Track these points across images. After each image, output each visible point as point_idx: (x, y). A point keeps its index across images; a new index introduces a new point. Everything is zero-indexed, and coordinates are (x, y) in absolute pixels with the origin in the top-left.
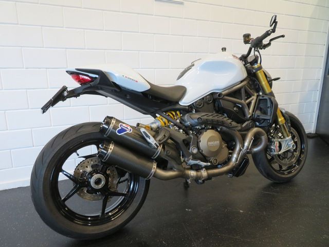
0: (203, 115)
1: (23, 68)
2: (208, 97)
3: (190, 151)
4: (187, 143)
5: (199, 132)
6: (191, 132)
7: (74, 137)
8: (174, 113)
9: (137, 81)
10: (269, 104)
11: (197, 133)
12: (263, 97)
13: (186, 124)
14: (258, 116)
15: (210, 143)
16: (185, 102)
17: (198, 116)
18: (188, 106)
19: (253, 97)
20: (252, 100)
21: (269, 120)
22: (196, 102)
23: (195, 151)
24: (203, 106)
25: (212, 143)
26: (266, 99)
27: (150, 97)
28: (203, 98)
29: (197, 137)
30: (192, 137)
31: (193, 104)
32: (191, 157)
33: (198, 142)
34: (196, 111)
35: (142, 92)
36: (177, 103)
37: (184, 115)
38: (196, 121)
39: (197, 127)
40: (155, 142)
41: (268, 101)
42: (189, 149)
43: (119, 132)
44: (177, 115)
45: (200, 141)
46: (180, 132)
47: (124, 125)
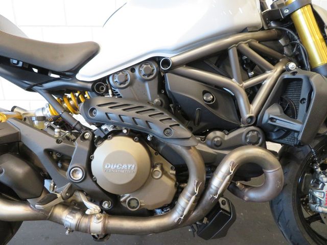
0: (104, 104)
2: (144, 66)
10: (304, 94)
12: (294, 73)
14: (272, 119)
18: (94, 82)
19: (268, 73)
20: (265, 79)
21: (298, 132)
26: (300, 80)
28: (132, 69)
31: (108, 79)
41: (305, 85)
45: (93, 157)
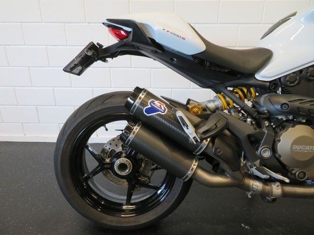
0: (294, 101)
1: (85, 23)
2: (311, 69)
3: (258, 152)
4: (254, 141)
5: (282, 126)
6: (267, 123)
7: (99, 108)
8: (245, 91)
9: (184, 39)
11: (277, 127)
13: (261, 109)
15: (297, 148)
16: (266, 75)
17: (283, 100)
18: (270, 82)
22: (286, 76)
23: (267, 154)
24: (298, 84)
25: (302, 147)
27: (208, 63)
28: (301, 71)
29: (276, 133)
30: (266, 132)
31: (280, 79)
32: (257, 162)
33: (274, 141)
34: (283, 92)
35: (192, 56)
36: (252, 75)
37: (261, 95)
38: (279, 107)
39: (280, 117)
40: (195, 135)
42: (257, 150)
43: (148, 111)
44: (251, 93)
45: (279, 141)
46: (246, 121)
47: (156, 102)
